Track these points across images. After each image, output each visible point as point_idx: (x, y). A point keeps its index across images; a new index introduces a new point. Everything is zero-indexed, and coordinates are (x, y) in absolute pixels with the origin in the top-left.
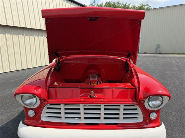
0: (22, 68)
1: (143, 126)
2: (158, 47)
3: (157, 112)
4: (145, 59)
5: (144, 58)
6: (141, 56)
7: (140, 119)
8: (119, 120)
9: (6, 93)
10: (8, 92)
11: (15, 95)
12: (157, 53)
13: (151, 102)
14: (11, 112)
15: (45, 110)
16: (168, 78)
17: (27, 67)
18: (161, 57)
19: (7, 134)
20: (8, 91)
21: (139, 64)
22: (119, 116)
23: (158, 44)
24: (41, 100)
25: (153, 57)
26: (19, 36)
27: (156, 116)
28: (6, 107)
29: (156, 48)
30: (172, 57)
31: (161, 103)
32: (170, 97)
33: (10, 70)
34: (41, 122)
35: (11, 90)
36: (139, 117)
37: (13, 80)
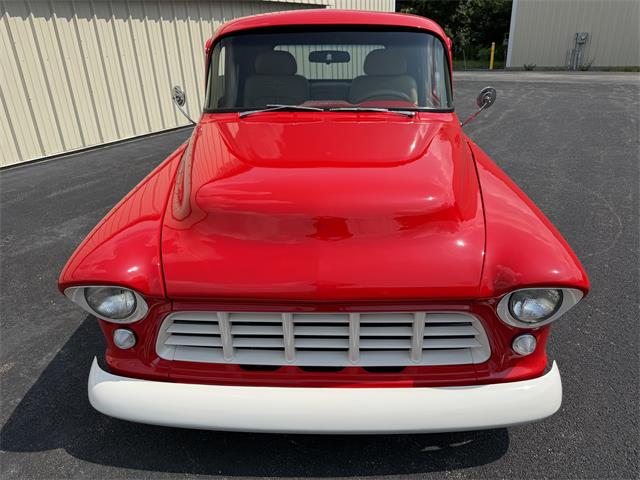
0: (84, 145)
1: (488, 374)
2: (581, 42)
3: (539, 334)
4: (524, 96)
5: (523, 90)
6: (512, 83)
7: (480, 353)
8: (410, 357)
9: (39, 243)
10: (45, 237)
11: (63, 287)
12: (571, 69)
13: (519, 304)
14: (64, 312)
15: (167, 327)
16: (599, 176)
17: (102, 139)
18: (587, 86)
19: (59, 389)
20: (45, 235)
21: (501, 118)
22: (411, 345)
23: (580, 31)
24: (149, 301)
25: (554, 86)
26: (57, 20)
27: (534, 348)
28: (46, 293)
29: (572, 46)
30: (626, 86)
31: (552, 309)
32: (585, 291)
33: (43, 151)
34: (159, 364)
35: (55, 230)
36: (477, 348)
37: (59, 192)
